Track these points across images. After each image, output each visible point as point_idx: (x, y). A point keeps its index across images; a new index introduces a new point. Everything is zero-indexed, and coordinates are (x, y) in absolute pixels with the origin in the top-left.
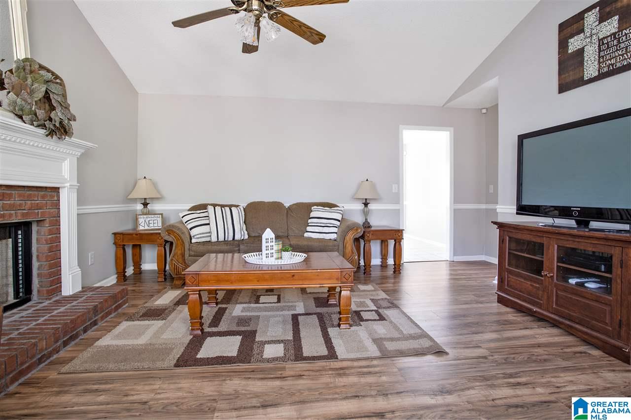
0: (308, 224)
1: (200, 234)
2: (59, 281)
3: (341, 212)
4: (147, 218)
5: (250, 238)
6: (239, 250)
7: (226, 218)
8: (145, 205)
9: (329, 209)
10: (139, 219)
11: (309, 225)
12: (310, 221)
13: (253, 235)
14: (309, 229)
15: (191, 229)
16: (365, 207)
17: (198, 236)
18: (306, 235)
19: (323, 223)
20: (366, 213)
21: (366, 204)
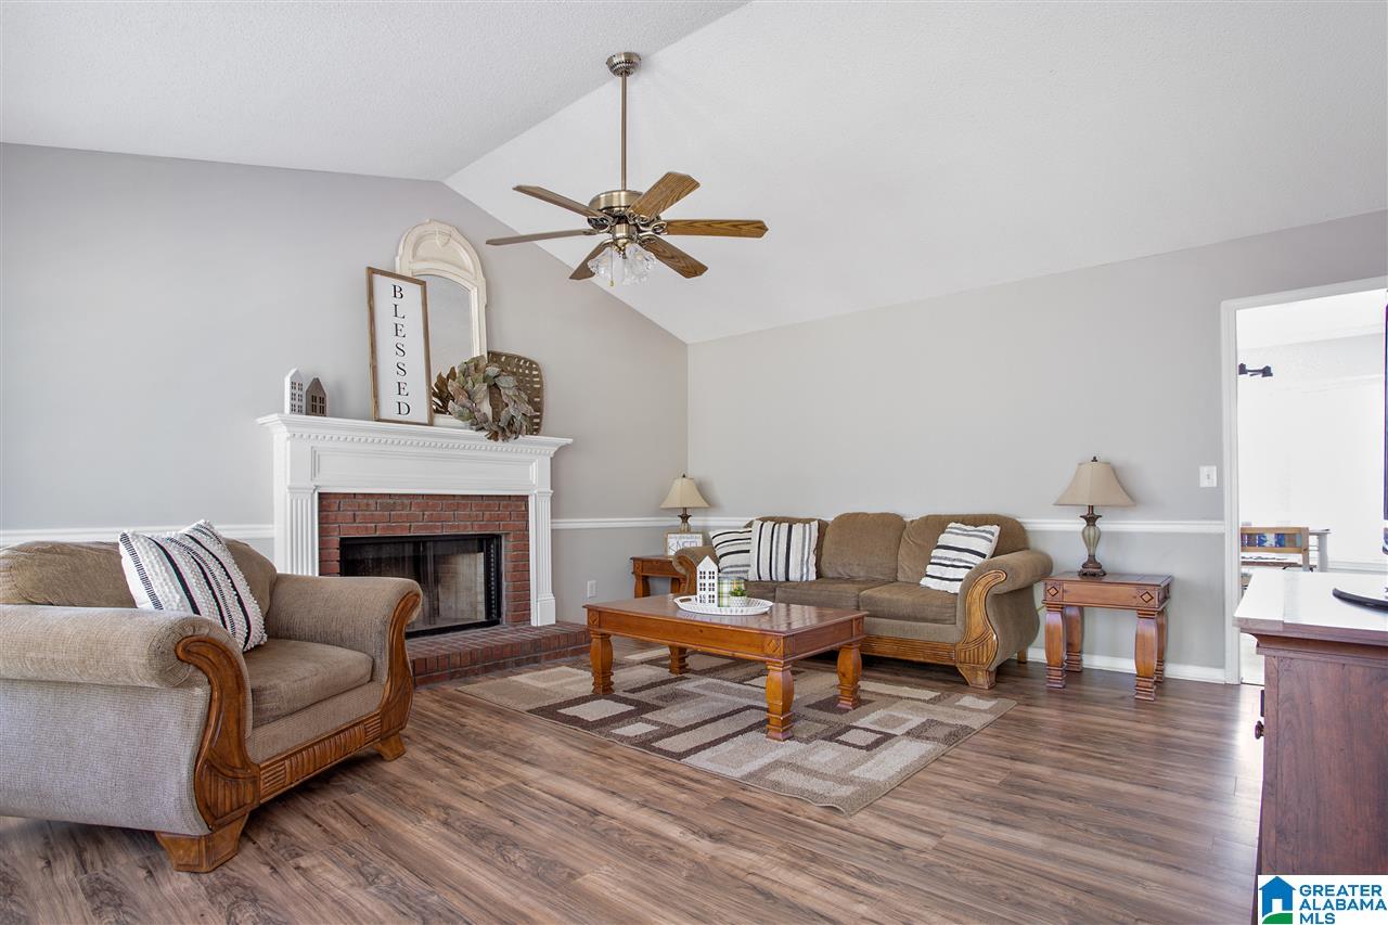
0: (931, 558)
1: (731, 567)
2: (527, 607)
3: (989, 536)
4: (680, 538)
5: (820, 580)
6: (774, 597)
7: (778, 542)
8: (685, 518)
9: (973, 528)
10: (669, 540)
11: (932, 561)
12: (936, 552)
13: (830, 576)
14: (930, 569)
15: (721, 556)
16: (1088, 525)
17: (727, 570)
18: (925, 582)
19: (949, 559)
20: (1092, 542)
21: (1091, 519)
